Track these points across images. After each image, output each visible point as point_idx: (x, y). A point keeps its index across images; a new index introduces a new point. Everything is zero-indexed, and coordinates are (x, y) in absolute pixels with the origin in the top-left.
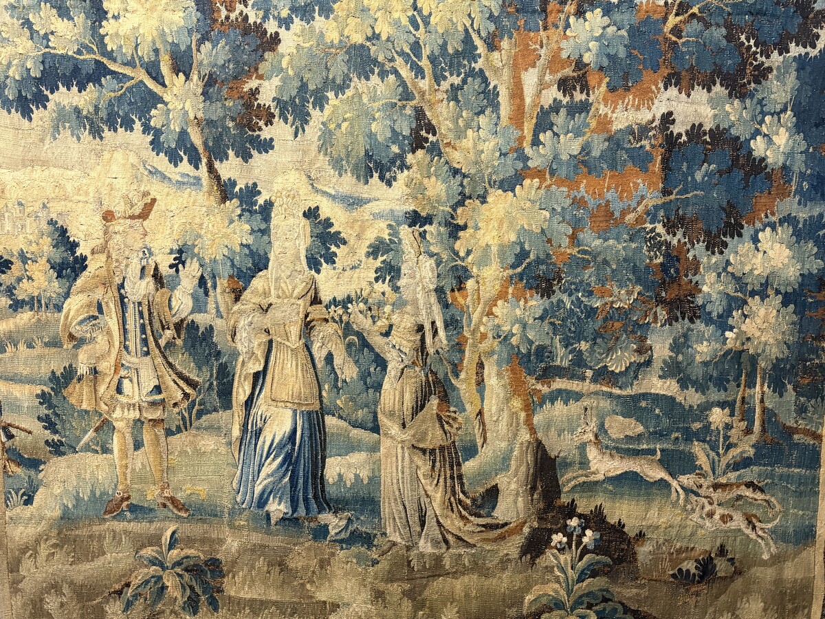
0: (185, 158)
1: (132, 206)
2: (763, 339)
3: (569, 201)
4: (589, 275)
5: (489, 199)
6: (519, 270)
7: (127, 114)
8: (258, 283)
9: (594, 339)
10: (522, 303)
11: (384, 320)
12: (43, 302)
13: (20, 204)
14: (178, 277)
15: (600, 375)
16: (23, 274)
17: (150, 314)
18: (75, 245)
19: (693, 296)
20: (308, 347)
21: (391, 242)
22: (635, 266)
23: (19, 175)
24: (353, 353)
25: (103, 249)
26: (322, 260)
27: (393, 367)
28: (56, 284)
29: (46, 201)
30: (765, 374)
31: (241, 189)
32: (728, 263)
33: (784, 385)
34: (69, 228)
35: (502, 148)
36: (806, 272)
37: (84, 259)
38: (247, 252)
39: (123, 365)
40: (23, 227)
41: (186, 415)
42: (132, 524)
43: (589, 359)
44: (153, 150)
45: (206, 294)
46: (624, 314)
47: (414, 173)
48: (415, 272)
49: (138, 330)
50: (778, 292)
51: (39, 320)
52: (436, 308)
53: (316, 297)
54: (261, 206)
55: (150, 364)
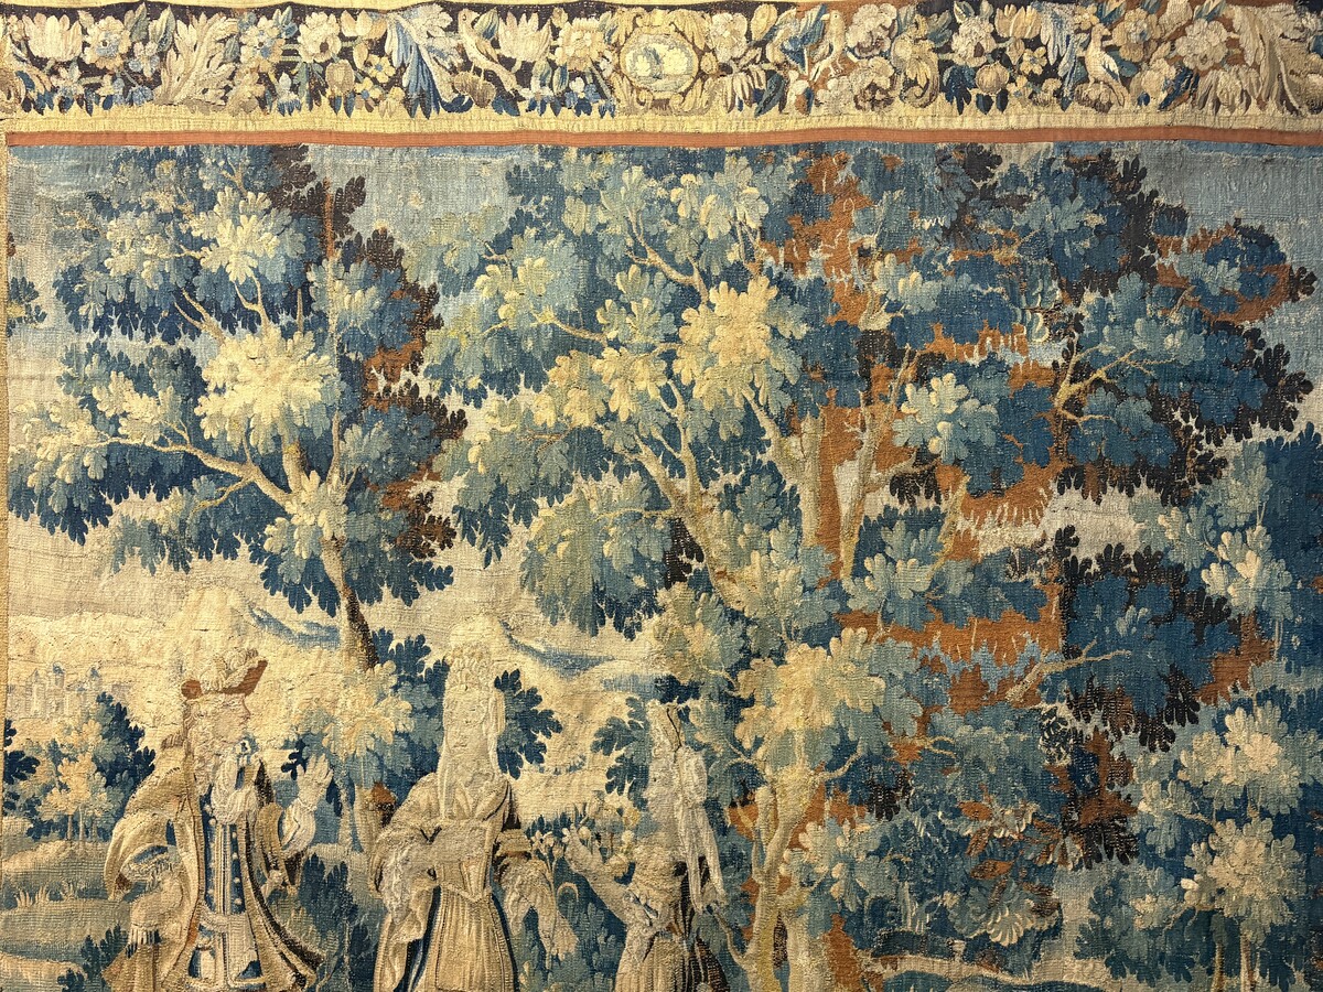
0: (315, 599)
1: (229, 673)
2: (1246, 892)
3: (915, 664)
4: (952, 781)
5: (790, 658)
6: (840, 772)
7: (228, 533)
8: (419, 794)
9: (966, 889)
10: (846, 827)
11: (621, 856)
12: (81, 825)
13: (57, 670)
14: (295, 784)
15: (976, 949)
16: (53, 781)
17: (249, 844)
18: (138, 734)
19: (1123, 819)
20: (497, 901)
21: (632, 727)
22: (1026, 770)
23: (60, 625)
24: (570, 912)
25: (180, 740)
26: (523, 757)
27: (636, 935)
28: (104, 796)
29: (97, 665)
30: (1254, 951)
31: (399, 646)
32: (1178, 765)
33: (1288, 972)
34: (129, 707)
35: (807, 580)
36: (1310, 782)
37: (150, 755)
38: (405, 745)
39: (201, 928)
40: (59, 705)
43: (958, 922)
44: (266, 586)
45: (338, 812)
46: (1012, 848)
47: (669, 618)
48: (671, 775)
49: (229, 869)
50: (1264, 814)
51: (73, 852)
52: (707, 835)
53: (511, 817)
54: (429, 671)
55: (245, 925)
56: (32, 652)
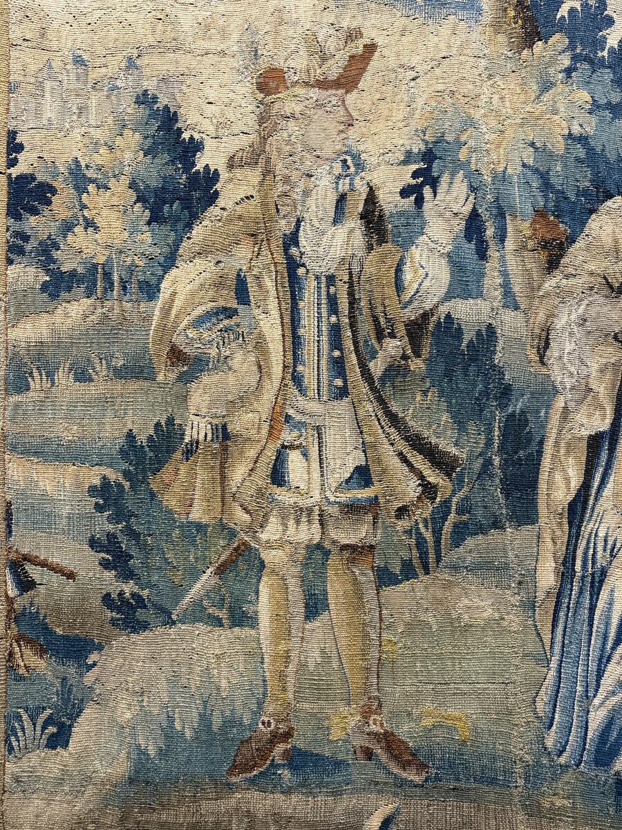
1: (324, 59)
8: (600, 227)
12: (116, 277)
13: (79, 61)
14: (420, 215)
16: (75, 217)
17: (353, 302)
25: (255, 156)
28: (147, 237)
29: (136, 53)
31: (572, 11)
34: (182, 111)
37: (211, 177)
38: (582, 154)
39: (288, 418)
40: (82, 110)
41: (428, 535)
42: (294, 798)
45: (482, 254)
49: (325, 338)
51: (105, 317)
54: (612, 50)
55: (349, 415)
56: (43, 35)
